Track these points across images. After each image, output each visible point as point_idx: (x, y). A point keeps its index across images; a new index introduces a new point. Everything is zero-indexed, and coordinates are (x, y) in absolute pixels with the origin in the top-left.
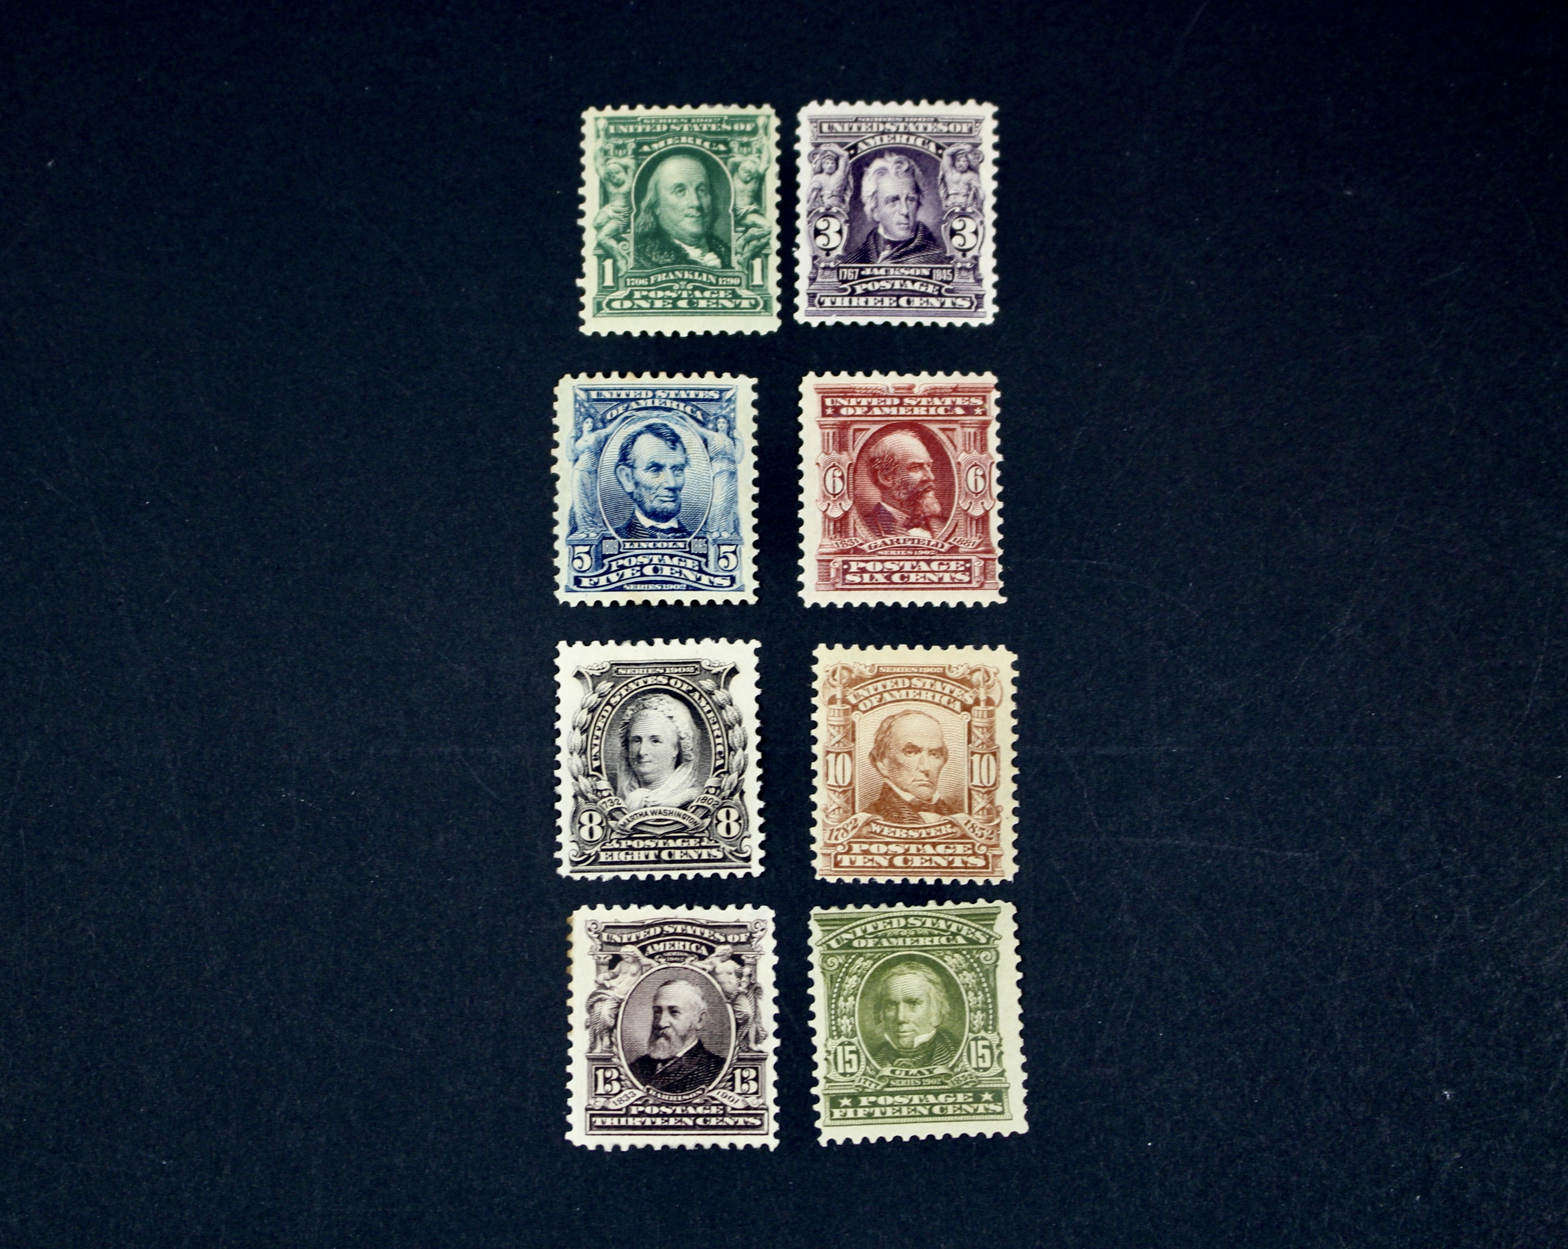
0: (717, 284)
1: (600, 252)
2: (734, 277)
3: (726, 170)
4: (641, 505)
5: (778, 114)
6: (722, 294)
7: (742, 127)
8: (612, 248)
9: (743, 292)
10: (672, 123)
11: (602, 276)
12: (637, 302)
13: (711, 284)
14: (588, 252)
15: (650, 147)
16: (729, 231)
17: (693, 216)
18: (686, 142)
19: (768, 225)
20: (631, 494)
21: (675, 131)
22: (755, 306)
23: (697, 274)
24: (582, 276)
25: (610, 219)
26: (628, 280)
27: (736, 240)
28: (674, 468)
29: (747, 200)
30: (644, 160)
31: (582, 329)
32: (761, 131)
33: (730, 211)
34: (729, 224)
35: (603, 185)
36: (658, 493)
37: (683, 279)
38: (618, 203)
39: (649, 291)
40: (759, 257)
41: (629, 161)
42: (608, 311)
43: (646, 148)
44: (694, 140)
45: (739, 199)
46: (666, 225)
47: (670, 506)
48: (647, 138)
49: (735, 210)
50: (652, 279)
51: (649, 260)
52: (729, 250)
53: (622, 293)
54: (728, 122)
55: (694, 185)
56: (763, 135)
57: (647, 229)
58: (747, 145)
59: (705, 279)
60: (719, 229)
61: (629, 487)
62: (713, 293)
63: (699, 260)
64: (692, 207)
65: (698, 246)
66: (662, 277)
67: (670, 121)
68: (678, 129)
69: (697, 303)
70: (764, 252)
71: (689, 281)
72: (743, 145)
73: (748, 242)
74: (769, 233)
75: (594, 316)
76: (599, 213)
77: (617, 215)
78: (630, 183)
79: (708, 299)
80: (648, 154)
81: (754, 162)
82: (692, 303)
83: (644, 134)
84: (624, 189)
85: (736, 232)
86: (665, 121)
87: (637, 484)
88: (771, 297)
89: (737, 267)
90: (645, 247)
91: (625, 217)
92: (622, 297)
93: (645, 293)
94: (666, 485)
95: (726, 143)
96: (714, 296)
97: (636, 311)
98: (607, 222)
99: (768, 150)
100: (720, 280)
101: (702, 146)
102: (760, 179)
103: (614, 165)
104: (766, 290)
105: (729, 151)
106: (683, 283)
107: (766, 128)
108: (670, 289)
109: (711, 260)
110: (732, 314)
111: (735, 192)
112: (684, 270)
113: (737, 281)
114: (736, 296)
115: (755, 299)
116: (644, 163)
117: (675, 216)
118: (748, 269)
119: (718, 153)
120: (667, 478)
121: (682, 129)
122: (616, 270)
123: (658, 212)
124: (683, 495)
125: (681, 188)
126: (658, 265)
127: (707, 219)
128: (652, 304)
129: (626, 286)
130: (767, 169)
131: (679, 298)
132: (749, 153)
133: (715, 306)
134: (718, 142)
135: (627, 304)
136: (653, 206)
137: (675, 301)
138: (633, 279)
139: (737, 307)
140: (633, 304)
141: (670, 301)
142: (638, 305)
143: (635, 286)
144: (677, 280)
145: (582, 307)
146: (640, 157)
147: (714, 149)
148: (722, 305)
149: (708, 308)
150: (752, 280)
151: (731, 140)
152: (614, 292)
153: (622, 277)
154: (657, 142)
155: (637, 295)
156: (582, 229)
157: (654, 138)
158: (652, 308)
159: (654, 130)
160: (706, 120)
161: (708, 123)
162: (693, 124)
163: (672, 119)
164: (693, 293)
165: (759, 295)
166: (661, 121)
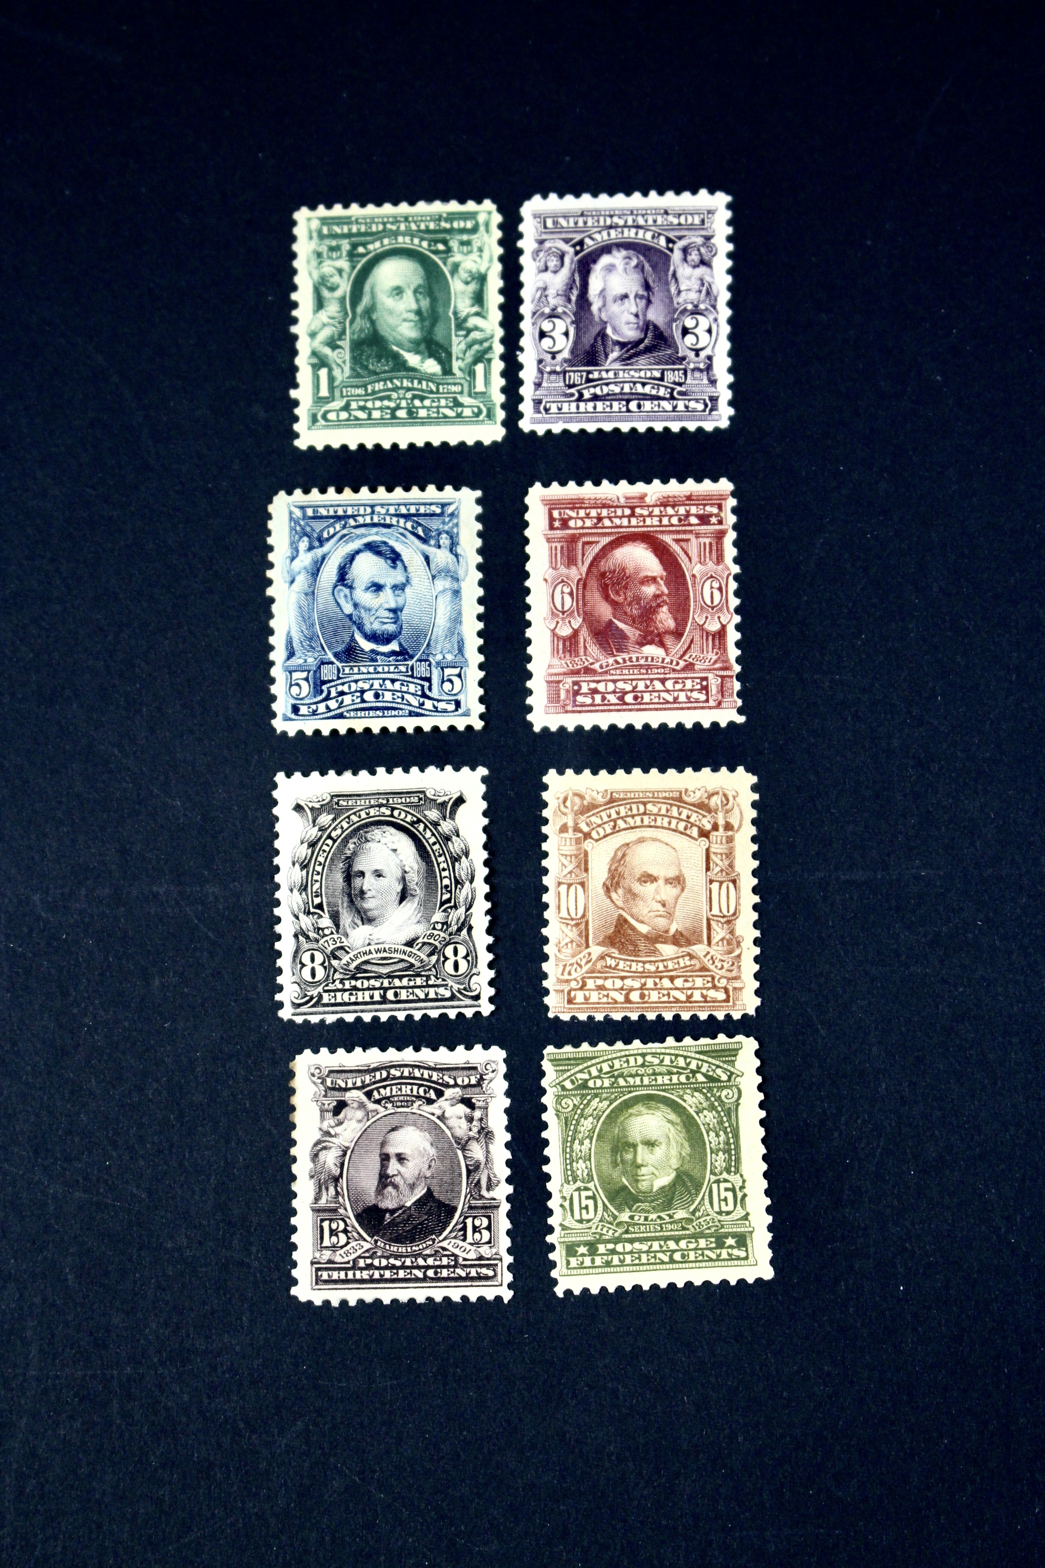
0: (438, 392)
1: (315, 361)
2: (455, 384)
3: (446, 270)
4: (360, 627)
5: (499, 211)
6: (443, 402)
7: (462, 224)
8: (326, 356)
9: (465, 400)
10: (388, 222)
11: (317, 386)
12: (353, 413)
13: (431, 392)
14: (302, 361)
15: (365, 248)
16: (450, 335)
17: (411, 321)
18: (403, 241)
20: (350, 617)
21: (391, 230)
23: (416, 382)
24: (296, 386)
25: (324, 325)
26: (344, 390)
27: (457, 345)
28: (395, 587)
29: (468, 302)
30: (359, 262)
31: (297, 443)
33: (451, 314)
34: (451, 329)
36: (378, 614)
37: (402, 388)
38: (332, 308)
39: (366, 401)
41: (344, 264)
42: (323, 422)
43: (361, 250)
44: (412, 240)
45: (459, 301)
47: (391, 628)
48: (362, 239)
49: (455, 313)
50: (370, 388)
51: (366, 368)
52: (449, 355)
53: (338, 404)
54: (447, 220)
55: (412, 287)
57: (363, 336)
58: (468, 243)
59: (424, 387)
60: (439, 334)
61: (348, 609)
62: (433, 401)
64: (410, 311)
65: (417, 352)
66: (379, 386)
67: (386, 220)
68: (394, 228)
69: (417, 413)
71: (408, 389)
72: (463, 243)
73: (469, 346)
74: (492, 337)
75: (309, 429)
76: (313, 319)
77: (331, 321)
78: (345, 287)
79: (428, 408)
80: (363, 255)
81: (475, 262)
82: (412, 413)
83: (359, 234)
84: (338, 293)
85: (456, 336)
86: (380, 220)
87: (356, 605)
88: (494, 405)
90: (361, 354)
91: (340, 323)
92: (338, 408)
93: (362, 403)
94: (387, 606)
95: (445, 242)
96: (434, 404)
97: (353, 422)
98: (321, 329)
99: (490, 248)
100: (441, 387)
101: (420, 246)
103: (328, 268)
104: (490, 397)
105: (449, 250)
106: (401, 392)
108: (389, 398)
109: (432, 366)
110: (453, 423)
111: (455, 294)
113: (457, 389)
114: (457, 404)
115: (479, 407)
116: (359, 266)
117: (391, 320)
119: (436, 252)
120: (388, 599)
121: (398, 227)
123: (374, 317)
124: (404, 616)
125: (398, 291)
126: (376, 373)
127: (427, 323)
128: (370, 414)
129: (342, 397)
130: (488, 269)
131: (398, 407)
133: (435, 415)
134: (436, 241)
135: (344, 415)
136: (369, 312)
137: (394, 410)
138: (349, 389)
139: (459, 415)
140: (350, 415)
141: (389, 411)
142: (355, 416)
143: (352, 396)
144: (395, 389)
145: (296, 419)
146: (355, 259)
147: (433, 248)
148: (443, 414)
149: (429, 417)
150: (475, 387)
151: (451, 239)
152: (328, 403)
153: (337, 387)
154: (372, 242)
155: (354, 405)
156: (295, 338)
157: (369, 238)
158: (369, 418)
159: (369, 230)
160: (424, 218)
161: (426, 221)
162: (410, 222)
163: (388, 217)
164: (412, 402)
165: (482, 402)
166: (376, 220)
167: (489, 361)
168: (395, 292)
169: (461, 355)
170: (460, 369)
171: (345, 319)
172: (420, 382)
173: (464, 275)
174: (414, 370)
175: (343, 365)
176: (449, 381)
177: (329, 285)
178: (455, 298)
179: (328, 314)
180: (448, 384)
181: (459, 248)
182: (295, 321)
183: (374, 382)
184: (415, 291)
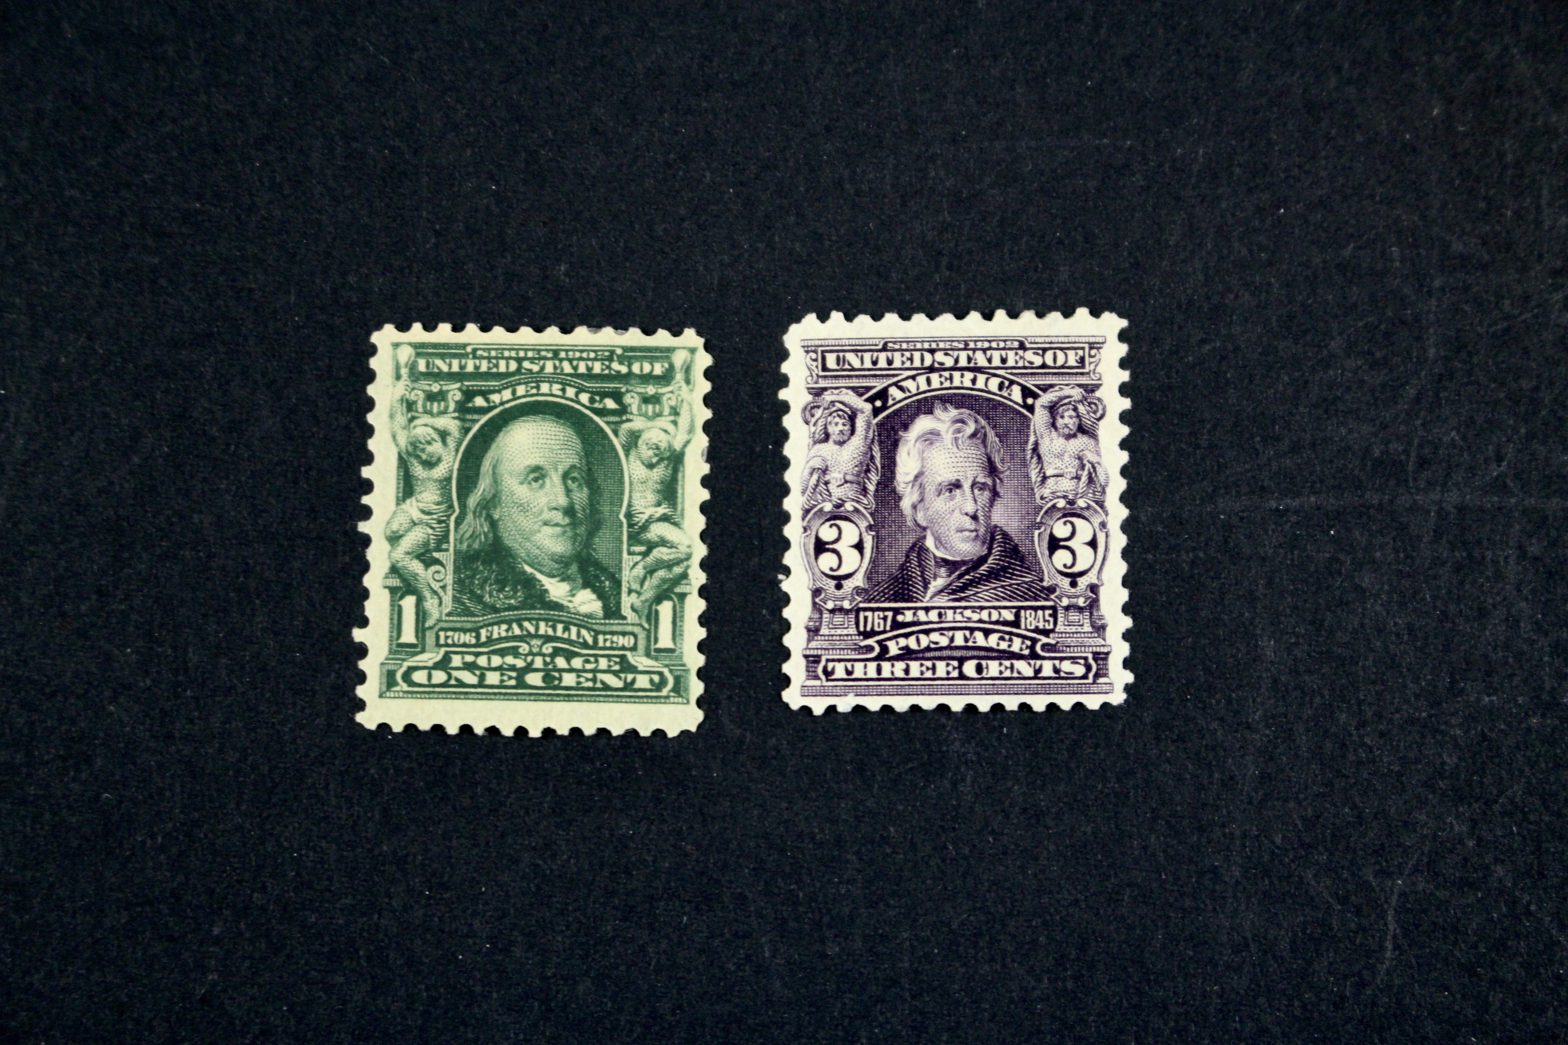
0: (595, 646)
1: (395, 582)
2: (624, 634)
5: (707, 348)
6: (603, 663)
7: (647, 368)
9: (640, 661)
10: (525, 359)
11: (397, 626)
12: (455, 673)
13: (585, 645)
14: (375, 581)
15: (487, 400)
16: (621, 552)
17: (557, 525)
18: (549, 392)
19: (687, 542)
21: (530, 371)
22: (659, 686)
23: (560, 627)
24: (364, 622)
25: (414, 524)
26: (442, 634)
29: (651, 498)
30: (476, 421)
31: (360, 718)
32: (679, 376)
33: (622, 517)
34: (620, 540)
35: (403, 464)
37: (537, 636)
38: (429, 496)
39: (477, 655)
40: (670, 599)
42: (405, 687)
43: (479, 401)
44: (563, 390)
45: (636, 495)
46: (510, 539)
48: (482, 384)
49: (629, 515)
50: (483, 633)
51: (479, 599)
52: (617, 584)
53: (430, 657)
54: (621, 359)
55: (561, 469)
56: (683, 384)
57: (476, 546)
58: (655, 400)
59: (574, 637)
60: (602, 548)
62: (588, 661)
63: (565, 603)
66: (500, 631)
67: (522, 354)
68: (536, 368)
69: (560, 679)
70: (678, 590)
71: (548, 639)
72: (646, 400)
73: (651, 572)
74: (689, 557)
75: (381, 696)
76: (395, 513)
77: (426, 517)
79: (579, 672)
80: (483, 411)
81: (666, 431)
82: (550, 678)
83: (477, 375)
84: (439, 472)
85: (630, 553)
86: (513, 354)
88: (687, 671)
89: (631, 617)
91: (440, 522)
92: (430, 664)
93: (469, 659)
95: (617, 396)
96: (589, 666)
97: (454, 690)
98: (408, 530)
99: (691, 410)
100: (601, 638)
101: (578, 402)
102: (676, 460)
103: (422, 429)
104: (680, 657)
105: (623, 410)
106: (536, 642)
108: (515, 652)
110: (618, 699)
111: (631, 484)
113: (628, 641)
114: (626, 667)
115: (661, 674)
116: (476, 428)
117: (526, 523)
118: (648, 620)
119: (601, 413)
121: (543, 368)
122: (421, 615)
123: (496, 517)
125: (537, 474)
126: (496, 610)
127: (582, 530)
128: (482, 677)
129: (438, 645)
131: (529, 668)
132: (659, 415)
133: (590, 684)
134: (604, 395)
135: (439, 677)
136: (489, 504)
137: (522, 672)
138: (450, 633)
139: (628, 686)
140: (450, 676)
141: (514, 674)
142: (457, 680)
143: (454, 645)
144: (526, 637)
145: (361, 678)
146: (469, 417)
147: (596, 405)
148: (603, 682)
149: (578, 687)
150: (656, 641)
151: (628, 391)
152: (416, 654)
153: (431, 628)
154: (499, 391)
155: (456, 661)
156: (366, 540)
157: (493, 383)
158: (481, 685)
159: (495, 370)
160: (585, 355)
161: (588, 359)
162: (561, 360)
163: (526, 350)
164: (552, 662)
165: (667, 666)
166: (506, 354)
167: (682, 597)
168: (532, 476)
170: (633, 609)
171: (449, 516)
172: (566, 629)
173: (647, 454)
174: (558, 606)
175: (442, 594)
176: (615, 628)
177: (424, 457)
178: (630, 492)
179: (421, 505)
180: (613, 633)
181: (639, 409)
182: (366, 513)
183: (492, 624)
184: (565, 476)
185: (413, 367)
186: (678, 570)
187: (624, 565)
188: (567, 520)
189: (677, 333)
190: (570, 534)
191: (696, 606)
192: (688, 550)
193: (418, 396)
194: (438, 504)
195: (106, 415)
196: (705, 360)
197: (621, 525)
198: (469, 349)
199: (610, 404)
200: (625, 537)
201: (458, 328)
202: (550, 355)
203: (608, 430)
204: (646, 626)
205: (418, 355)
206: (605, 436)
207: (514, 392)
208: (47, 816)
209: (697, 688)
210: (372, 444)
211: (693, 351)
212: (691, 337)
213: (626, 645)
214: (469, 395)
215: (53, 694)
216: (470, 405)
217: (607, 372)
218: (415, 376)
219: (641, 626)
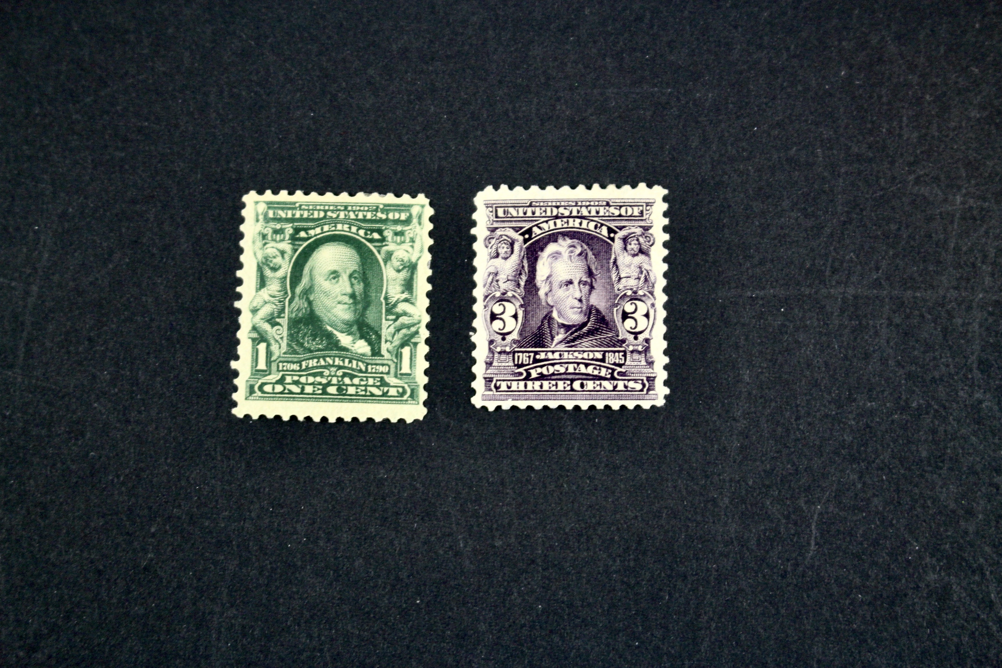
0: (366, 372)
1: (255, 335)
2: (383, 365)
3: (380, 258)
5: (431, 204)
6: (371, 381)
7: (397, 216)
9: (391, 380)
10: (328, 210)
11: (255, 360)
12: (288, 387)
13: (361, 371)
14: (243, 335)
15: (307, 233)
16: (381, 320)
17: (345, 303)
18: (342, 229)
21: (331, 217)
22: (402, 394)
23: (347, 361)
24: (237, 358)
25: (266, 303)
26: (281, 364)
29: (399, 289)
30: (301, 245)
31: (234, 411)
32: (415, 221)
33: (382, 299)
34: (381, 312)
35: (260, 269)
37: (333, 366)
38: (274, 287)
39: (300, 376)
40: (408, 345)
41: (286, 246)
42: (259, 394)
43: (303, 234)
44: (350, 228)
45: (390, 287)
46: (319, 311)
48: (305, 224)
49: (386, 298)
50: (304, 364)
51: (302, 345)
52: (379, 337)
53: (274, 377)
54: (383, 211)
55: (348, 272)
56: (417, 225)
57: (300, 315)
59: (354, 366)
60: (371, 317)
62: (362, 380)
63: (350, 347)
66: (312, 363)
67: (327, 208)
68: (334, 216)
69: (347, 390)
70: (413, 340)
71: (340, 367)
72: (396, 234)
76: (255, 296)
78: (286, 268)
79: (357, 386)
80: (304, 240)
81: (407, 251)
82: (341, 390)
83: (301, 219)
84: (280, 273)
85: (386, 320)
86: (322, 208)
88: (418, 386)
89: (387, 355)
90: (298, 332)
91: (280, 302)
92: (274, 381)
93: (296, 378)
95: (380, 232)
96: (363, 383)
97: (288, 395)
99: (421, 239)
100: (370, 367)
101: (358, 235)
102: (413, 267)
104: (414, 378)
105: (383, 239)
106: (333, 369)
107: (420, 217)
108: (321, 375)
110: (379, 401)
111: (387, 281)
112: (335, 357)
113: (385, 369)
114: (384, 383)
115: (403, 387)
116: (301, 249)
117: (328, 302)
118: (396, 357)
119: (371, 241)
121: (338, 216)
122: (269, 354)
123: (311, 299)
125: (335, 275)
126: (310, 351)
127: (360, 306)
128: (303, 389)
129: (278, 371)
131: (329, 384)
132: (404, 242)
133: (363, 393)
134: (373, 231)
135: (279, 388)
136: (307, 292)
137: (325, 386)
138: (285, 364)
139: (385, 394)
140: (285, 388)
141: (321, 387)
142: (289, 390)
143: (287, 371)
144: (327, 367)
145: (235, 389)
146: (297, 243)
147: (368, 237)
148: (370, 392)
149: (357, 395)
150: (401, 369)
151: (386, 229)
152: (266, 375)
153: (275, 361)
154: (314, 228)
155: (288, 379)
156: (238, 312)
157: (311, 224)
158: (302, 393)
159: (311, 217)
160: (362, 208)
161: (364, 211)
162: (349, 211)
163: (329, 206)
164: (342, 380)
165: (406, 383)
166: (318, 207)
167: (416, 344)
168: (332, 276)
169: (389, 338)
170: (388, 351)
171: (285, 298)
172: (350, 362)
174: (345, 349)
175: (281, 342)
176: (378, 362)
177: (272, 265)
179: (270, 292)
180: (376, 364)
181: (392, 239)
182: (239, 297)
183: (309, 359)
184: (351, 276)
185: (266, 215)
186: (413, 329)
187: (383, 326)
188: (351, 301)
189: (414, 196)
190: (353, 309)
191: (423, 349)
192: (419, 318)
193: (269, 231)
194: (279, 291)
195: (94, 241)
196: (430, 211)
197: (381, 304)
198: (297, 205)
199: (376, 236)
200: (384, 311)
201: (291, 193)
202: (343, 208)
203: (375, 251)
204: (395, 360)
205: (269, 208)
206: (373, 254)
207: (322, 229)
208: (59, 465)
209: (423, 395)
210: (243, 258)
211: (423, 206)
212: (422, 199)
213: (384, 371)
214: (297, 230)
215: (63, 397)
216: (298, 236)
217: (374, 218)
218: (267, 220)
219: (392, 360)
